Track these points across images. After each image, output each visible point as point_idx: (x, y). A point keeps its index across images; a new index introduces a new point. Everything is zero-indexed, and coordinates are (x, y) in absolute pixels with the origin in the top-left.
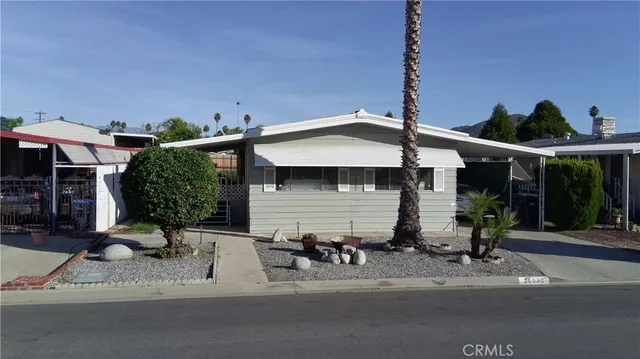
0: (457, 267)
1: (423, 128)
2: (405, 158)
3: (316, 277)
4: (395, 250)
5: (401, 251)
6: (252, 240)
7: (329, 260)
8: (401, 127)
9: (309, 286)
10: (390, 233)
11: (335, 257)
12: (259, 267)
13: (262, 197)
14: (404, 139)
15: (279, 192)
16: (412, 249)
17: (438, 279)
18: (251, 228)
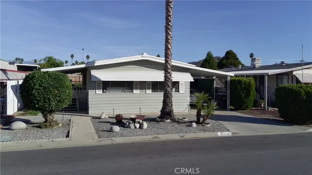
0: (190, 128)
1: (174, 62)
2: (166, 77)
3: (122, 136)
4: (160, 121)
5: (164, 121)
6: (90, 118)
7: (129, 127)
8: (164, 62)
9: (119, 140)
10: (159, 113)
11: (132, 126)
12: (93, 131)
13: (95, 97)
14: (165, 67)
15: (104, 94)
16: (169, 120)
17: (181, 134)
18: (89, 112)
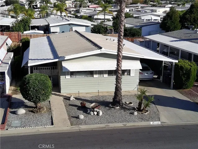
1: (124, 53)
4: (112, 107)
7: (89, 114)
8: (116, 54)
9: (83, 127)
11: (92, 113)
12: (67, 117)
16: (118, 107)
17: (124, 123)
18: (61, 91)
